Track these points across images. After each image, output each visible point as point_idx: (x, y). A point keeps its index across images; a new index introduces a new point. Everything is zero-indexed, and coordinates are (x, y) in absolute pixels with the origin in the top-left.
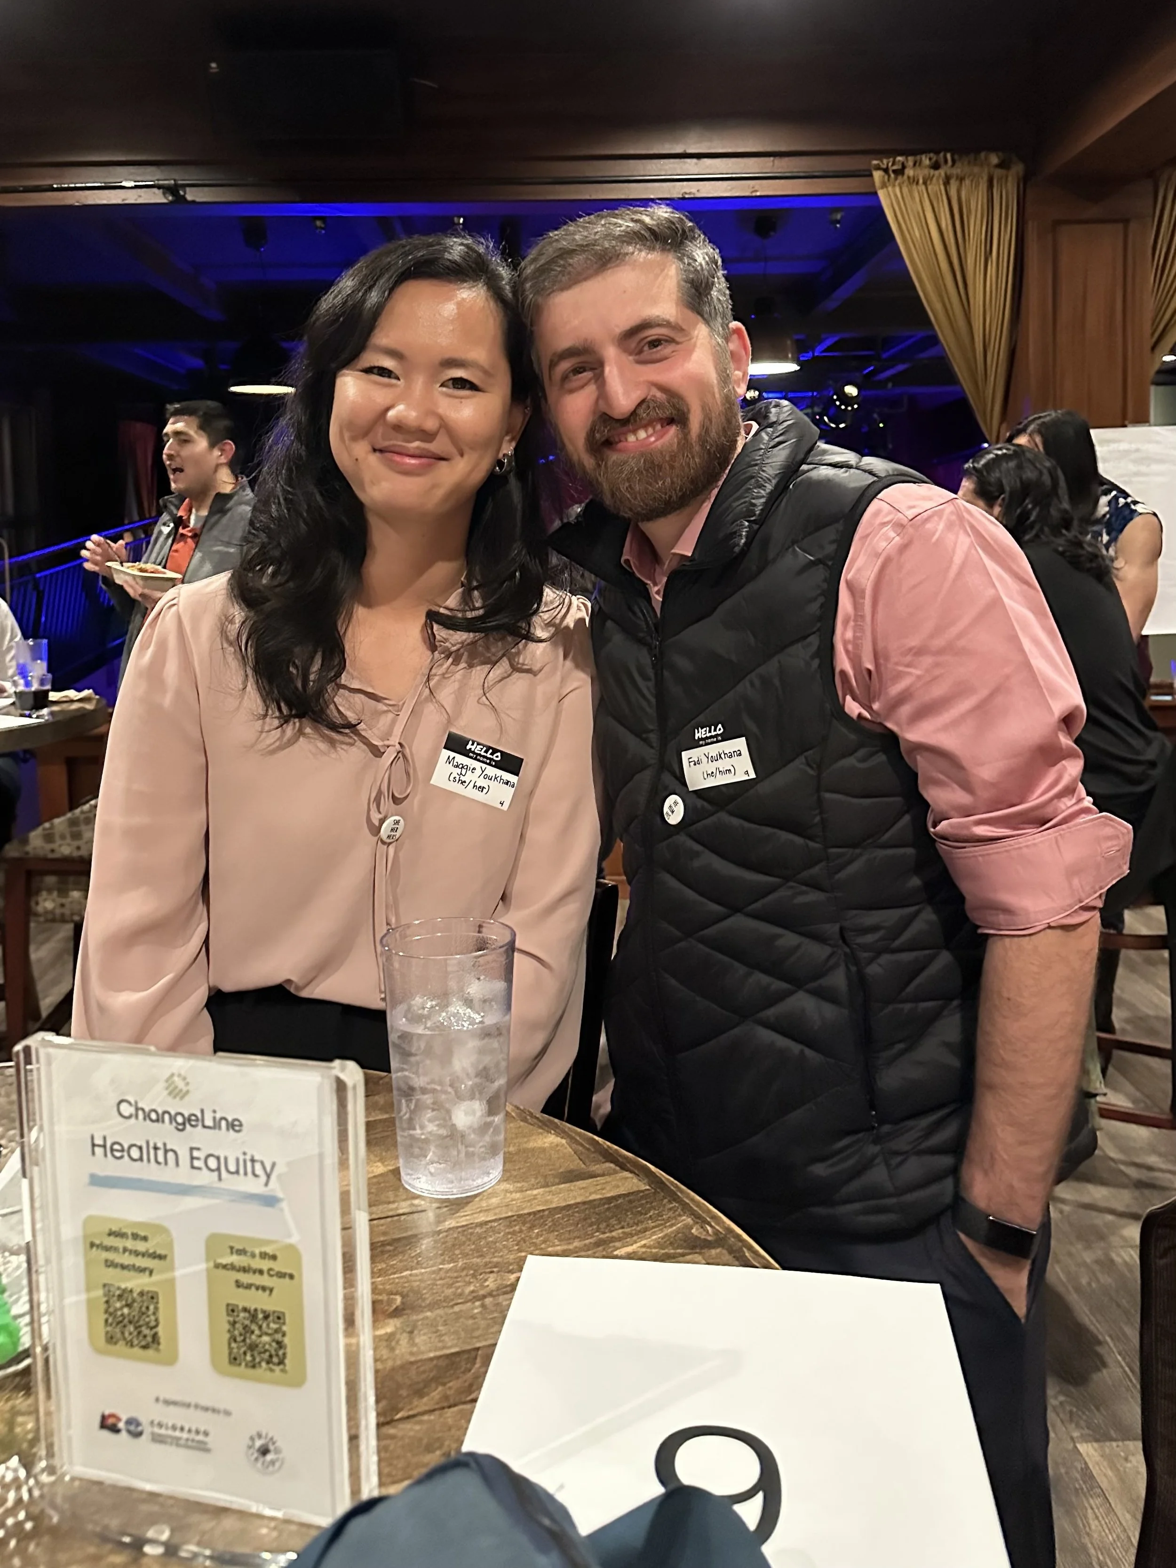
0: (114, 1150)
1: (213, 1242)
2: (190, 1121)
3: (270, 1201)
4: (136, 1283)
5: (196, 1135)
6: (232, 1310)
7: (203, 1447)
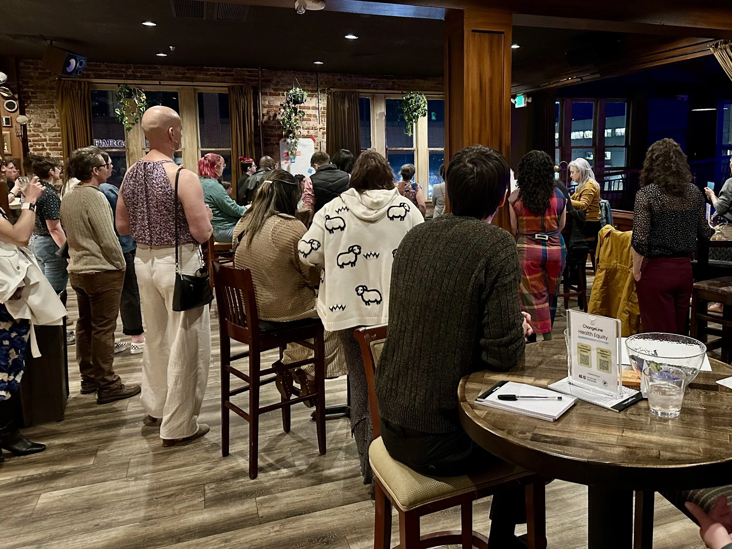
0: (583, 332)
1: (597, 349)
2: (594, 329)
3: (607, 343)
4: (585, 354)
5: (595, 331)
6: (600, 360)
7: (595, 382)
